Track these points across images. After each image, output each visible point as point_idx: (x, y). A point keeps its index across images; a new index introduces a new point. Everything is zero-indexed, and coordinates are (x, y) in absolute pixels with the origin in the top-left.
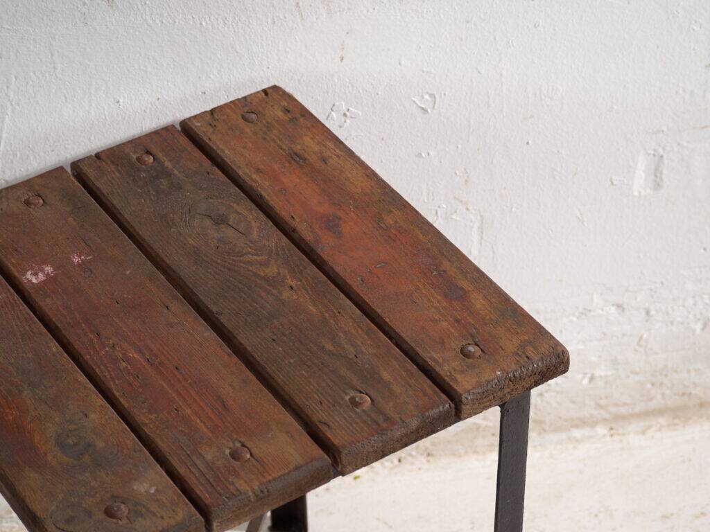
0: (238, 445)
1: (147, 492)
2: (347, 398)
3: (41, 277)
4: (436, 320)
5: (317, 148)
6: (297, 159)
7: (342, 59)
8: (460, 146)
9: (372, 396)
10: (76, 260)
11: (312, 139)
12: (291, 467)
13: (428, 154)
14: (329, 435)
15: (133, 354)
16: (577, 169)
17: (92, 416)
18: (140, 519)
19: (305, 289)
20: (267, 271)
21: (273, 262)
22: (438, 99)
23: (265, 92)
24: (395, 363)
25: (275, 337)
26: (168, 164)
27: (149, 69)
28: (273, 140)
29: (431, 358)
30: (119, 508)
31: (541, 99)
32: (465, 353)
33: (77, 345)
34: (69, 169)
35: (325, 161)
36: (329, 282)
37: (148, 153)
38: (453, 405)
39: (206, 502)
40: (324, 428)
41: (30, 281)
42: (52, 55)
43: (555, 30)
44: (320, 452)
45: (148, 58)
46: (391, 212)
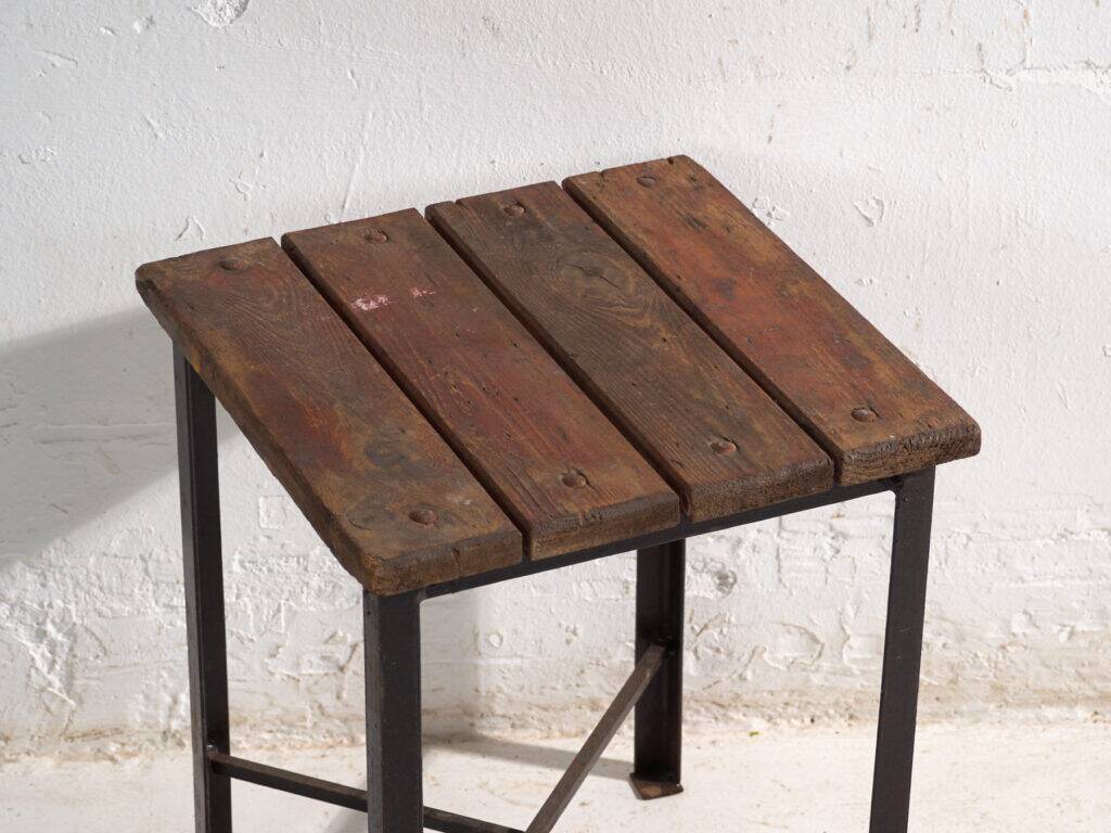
0: (574, 472)
1: (462, 504)
2: (709, 444)
3: (373, 305)
4: (829, 384)
5: (722, 217)
6: (696, 224)
7: (770, 139)
8: (911, 276)
9: (740, 444)
10: (416, 293)
11: (717, 208)
12: (631, 497)
13: (871, 281)
14: (682, 473)
15: (466, 381)
16: (1060, 327)
17: (410, 432)
18: (449, 526)
19: (681, 343)
20: (639, 322)
21: (647, 315)
22: (886, 208)
23: (670, 160)
24: (772, 418)
25: (635, 382)
26: (540, 216)
27: (534, 124)
28: (671, 205)
29: (816, 417)
30: (426, 512)
31: (1017, 224)
32: (856, 416)
33: (404, 369)
34: (422, 212)
35: (728, 229)
36: (710, 339)
37: (519, 204)
38: (832, 463)
39: (527, 518)
40: (676, 467)
41: (359, 308)
42: (420, 90)
43: (1036, 133)
44: (667, 487)
45: (535, 109)
46: (797, 282)
